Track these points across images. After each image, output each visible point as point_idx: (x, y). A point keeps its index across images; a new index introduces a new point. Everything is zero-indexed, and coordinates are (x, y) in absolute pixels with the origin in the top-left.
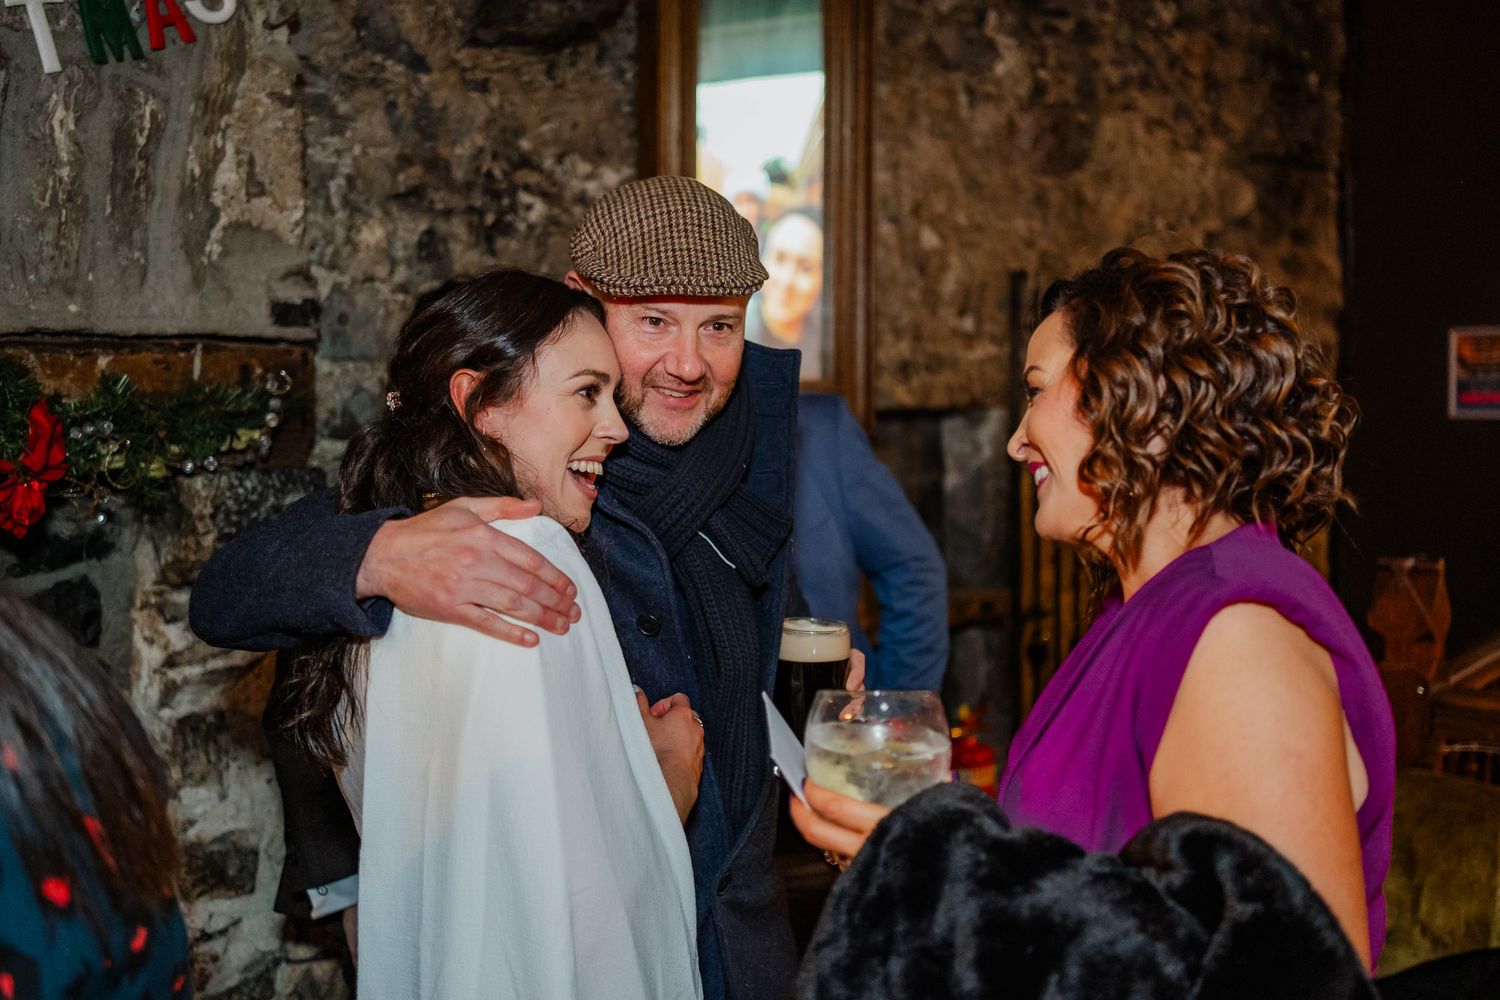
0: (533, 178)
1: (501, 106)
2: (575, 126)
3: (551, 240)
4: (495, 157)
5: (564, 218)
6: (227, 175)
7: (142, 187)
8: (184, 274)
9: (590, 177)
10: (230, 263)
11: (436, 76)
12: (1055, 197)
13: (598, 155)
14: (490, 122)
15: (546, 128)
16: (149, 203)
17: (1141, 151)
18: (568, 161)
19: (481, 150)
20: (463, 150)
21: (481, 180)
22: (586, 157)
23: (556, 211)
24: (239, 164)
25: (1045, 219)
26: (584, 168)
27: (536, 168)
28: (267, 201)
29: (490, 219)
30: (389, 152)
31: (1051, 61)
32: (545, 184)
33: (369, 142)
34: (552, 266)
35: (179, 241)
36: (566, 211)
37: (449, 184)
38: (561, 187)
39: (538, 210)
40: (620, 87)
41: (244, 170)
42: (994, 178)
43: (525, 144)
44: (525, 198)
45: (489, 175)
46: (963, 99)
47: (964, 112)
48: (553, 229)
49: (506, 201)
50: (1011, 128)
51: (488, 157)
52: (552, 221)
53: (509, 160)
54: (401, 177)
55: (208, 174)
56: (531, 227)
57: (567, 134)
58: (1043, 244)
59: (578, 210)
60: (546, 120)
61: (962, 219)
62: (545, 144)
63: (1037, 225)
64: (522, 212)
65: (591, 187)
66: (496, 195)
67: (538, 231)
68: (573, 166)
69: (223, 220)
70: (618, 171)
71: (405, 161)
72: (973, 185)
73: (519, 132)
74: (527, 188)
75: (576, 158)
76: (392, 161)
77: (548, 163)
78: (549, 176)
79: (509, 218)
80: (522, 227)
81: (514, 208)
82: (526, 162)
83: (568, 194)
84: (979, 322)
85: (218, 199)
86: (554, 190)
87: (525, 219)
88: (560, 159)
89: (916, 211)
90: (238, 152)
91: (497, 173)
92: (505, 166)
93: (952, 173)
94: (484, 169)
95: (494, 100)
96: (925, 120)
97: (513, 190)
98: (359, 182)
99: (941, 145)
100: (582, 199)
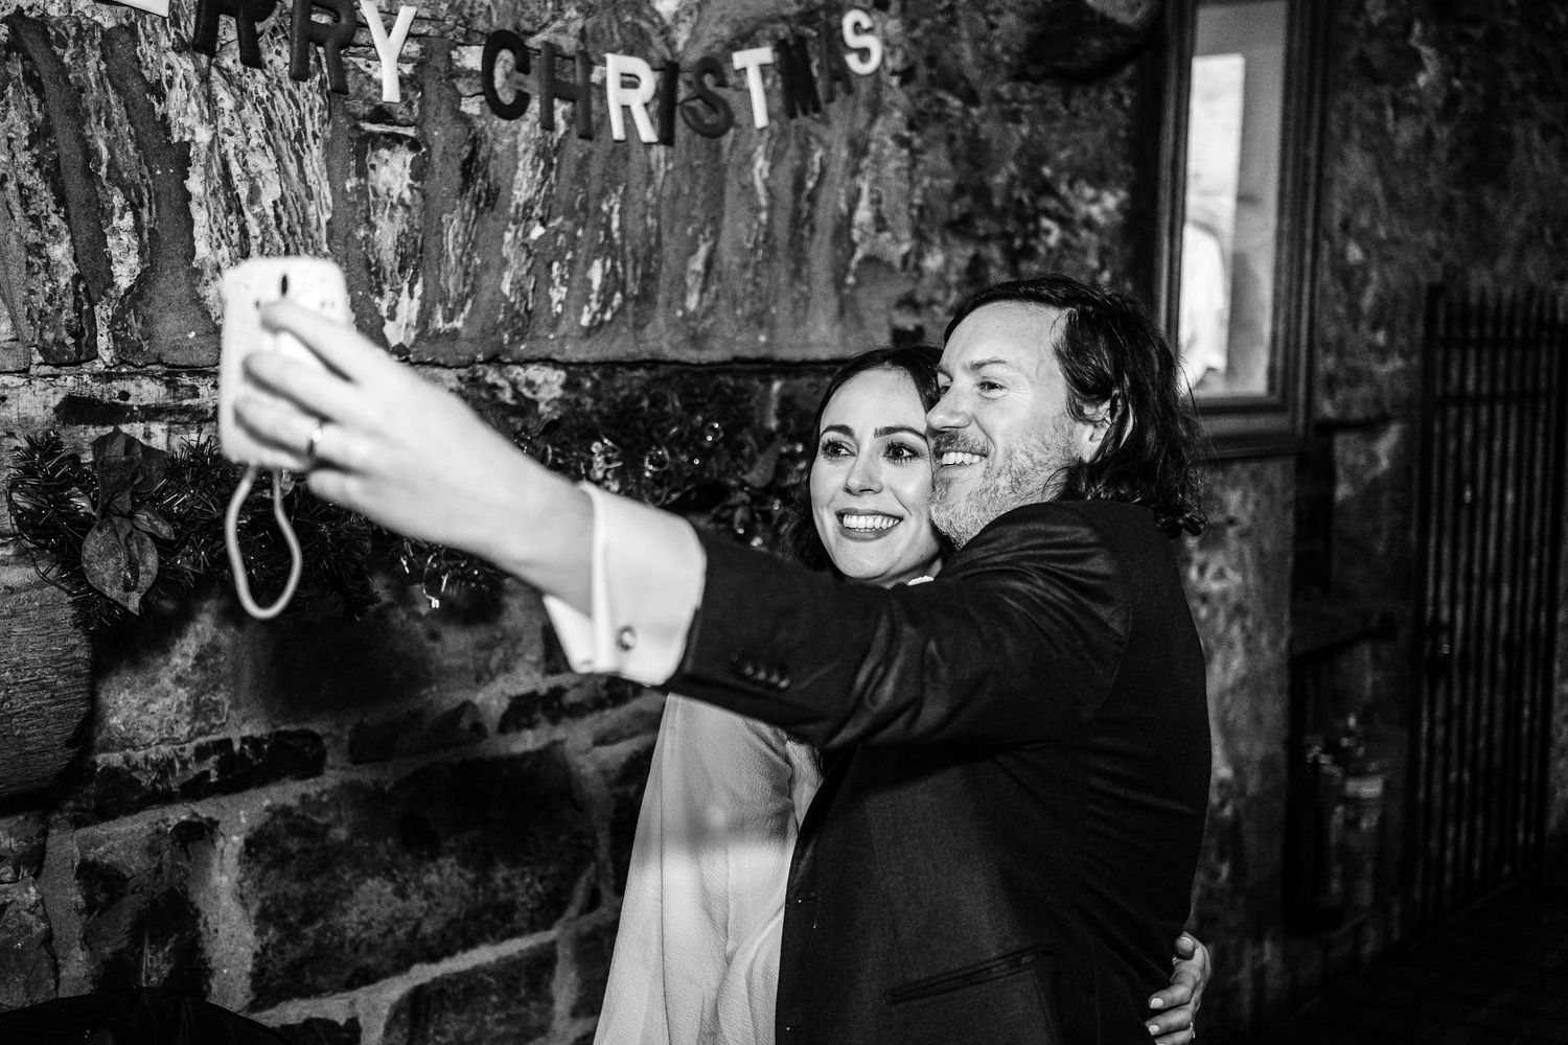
0: (1052, 204)
1: (1031, 137)
2: (1085, 153)
4: (1024, 184)
5: (1074, 241)
6: (863, 214)
7: (807, 227)
8: (833, 304)
9: (1096, 200)
10: (861, 294)
11: (983, 108)
12: (1461, 208)
13: (1100, 180)
14: (1022, 150)
15: (1063, 155)
16: (811, 239)
17: (1537, 159)
18: (1077, 186)
19: (1014, 178)
20: (999, 179)
21: (1013, 207)
22: (1091, 184)
23: (1068, 235)
24: (871, 203)
25: (1451, 233)
26: (1089, 192)
27: (1056, 195)
28: (887, 235)
29: (1018, 243)
30: (947, 183)
31: (1465, 70)
32: (1062, 211)
33: (936, 174)
35: (831, 275)
36: (1077, 235)
37: (990, 212)
38: (1070, 210)
39: (1054, 235)
40: (1119, 113)
41: (873, 208)
42: (1410, 192)
43: (1047, 171)
44: (1046, 223)
45: (1020, 202)
46: (1390, 113)
47: (1390, 126)
48: (1066, 252)
49: (1031, 226)
50: (1429, 140)
51: (1019, 184)
52: (1064, 244)
53: (1034, 187)
54: (956, 207)
55: (852, 210)
56: (1050, 250)
57: (1078, 161)
58: (1448, 255)
59: (1084, 233)
60: (1063, 147)
61: (1382, 233)
62: (1061, 170)
63: (1444, 236)
64: (1043, 237)
65: (1095, 210)
66: (1024, 221)
67: (1055, 254)
68: (1081, 191)
69: (859, 255)
71: (960, 190)
72: (1393, 198)
73: (1042, 159)
74: (1048, 214)
75: (1082, 182)
76: (950, 190)
77: (1063, 189)
78: (1062, 200)
79: (1033, 242)
80: (1042, 250)
81: (1037, 233)
82: (1047, 188)
83: (1078, 218)
84: (1391, 337)
85: (856, 235)
86: (1067, 214)
87: (1044, 244)
88: (1071, 184)
89: (1345, 226)
90: (871, 191)
91: (1025, 199)
92: (1032, 193)
93: (1377, 187)
94: (1016, 196)
95: (1025, 130)
96: (1356, 134)
97: (1035, 219)
98: (927, 214)
99: (1369, 159)
100: (1089, 223)
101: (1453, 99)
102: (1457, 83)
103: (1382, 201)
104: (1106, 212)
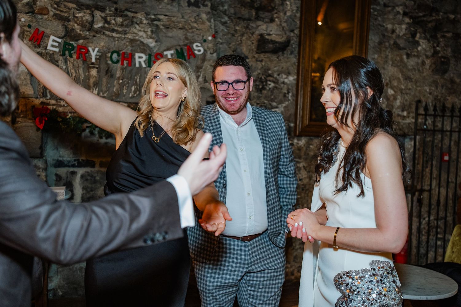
0: (271, 79)
1: (265, 65)
2: (283, 68)
3: (274, 91)
4: (263, 75)
5: (279, 87)
9: (285, 78)
11: (250, 60)
13: (289, 74)
14: (262, 68)
15: (275, 69)
18: (281, 75)
19: (259, 74)
21: (259, 79)
22: (285, 74)
23: (277, 85)
24: (203, 77)
26: (284, 76)
27: (273, 77)
29: (261, 87)
32: (274, 80)
34: (274, 96)
36: (279, 85)
38: (278, 80)
39: (272, 85)
40: (295, 59)
41: (204, 79)
42: (416, 77)
43: (270, 72)
44: (269, 83)
45: (261, 78)
46: (405, 57)
47: (405, 60)
48: (275, 89)
49: (264, 83)
50: (423, 63)
51: (261, 75)
52: (275, 87)
53: (266, 75)
56: (270, 89)
57: (280, 70)
58: (436, 93)
59: (282, 85)
60: (275, 67)
61: (403, 87)
62: (275, 72)
63: (433, 89)
64: (268, 86)
65: (286, 80)
66: (262, 82)
67: (272, 89)
68: (282, 76)
70: (293, 77)
72: (407, 78)
73: (269, 69)
74: (270, 81)
75: (283, 74)
77: (275, 76)
78: (276, 78)
79: (265, 87)
80: (268, 88)
81: (266, 85)
82: (270, 75)
83: (280, 82)
84: (409, 113)
86: (276, 81)
87: (268, 87)
88: (279, 75)
90: (203, 75)
91: (263, 78)
92: (265, 76)
93: (399, 75)
94: (260, 77)
95: (263, 64)
96: (390, 62)
97: (266, 81)
99: (396, 69)
100: (283, 83)
101: (436, 53)
102: (438, 48)
103: (402, 79)
104: (289, 81)
